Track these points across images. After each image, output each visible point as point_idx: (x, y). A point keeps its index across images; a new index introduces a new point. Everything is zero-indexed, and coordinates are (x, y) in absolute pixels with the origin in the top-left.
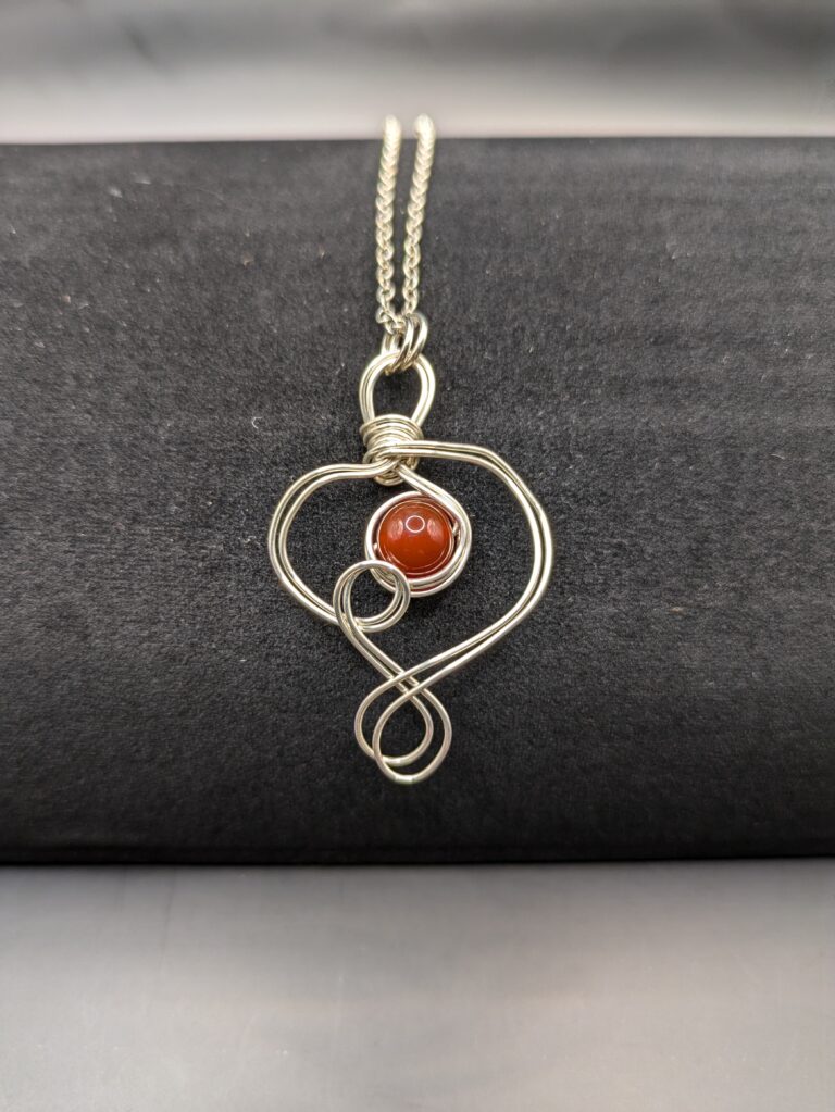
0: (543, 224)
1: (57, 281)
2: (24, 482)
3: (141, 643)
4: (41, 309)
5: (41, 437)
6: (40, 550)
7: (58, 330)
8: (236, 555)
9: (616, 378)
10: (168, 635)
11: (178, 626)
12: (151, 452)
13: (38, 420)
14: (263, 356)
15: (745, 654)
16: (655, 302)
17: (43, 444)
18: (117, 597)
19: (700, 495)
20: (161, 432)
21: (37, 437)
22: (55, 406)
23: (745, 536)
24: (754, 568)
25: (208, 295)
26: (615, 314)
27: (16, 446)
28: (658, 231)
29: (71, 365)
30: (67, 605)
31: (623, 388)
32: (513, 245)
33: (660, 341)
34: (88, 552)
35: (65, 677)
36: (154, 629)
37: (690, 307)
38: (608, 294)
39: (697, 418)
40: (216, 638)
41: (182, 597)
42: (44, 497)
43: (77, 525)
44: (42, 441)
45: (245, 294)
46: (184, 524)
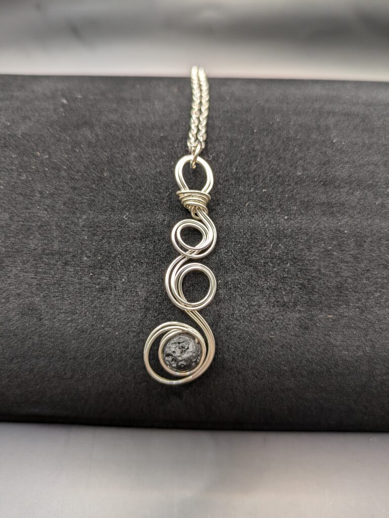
1: (34, 145)
3: (67, 323)
5: (23, 222)
6: (19, 277)
7: (33, 169)
8: (114, 282)
10: (80, 320)
11: (85, 316)
13: (21, 213)
14: (131, 185)
15: (363, 338)
17: (23, 225)
20: (80, 221)
21: (20, 221)
22: (30, 206)
23: (365, 281)
24: (368, 298)
27: (10, 226)
28: (328, 128)
33: (326, 183)
34: (42, 279)
35: (30, 338)
36: (74, 317)
37: (342, 167)
39: (343, 222)
40: (104, 322)
43: (38, 265)
45: (124, 155)
46: (89, 266)
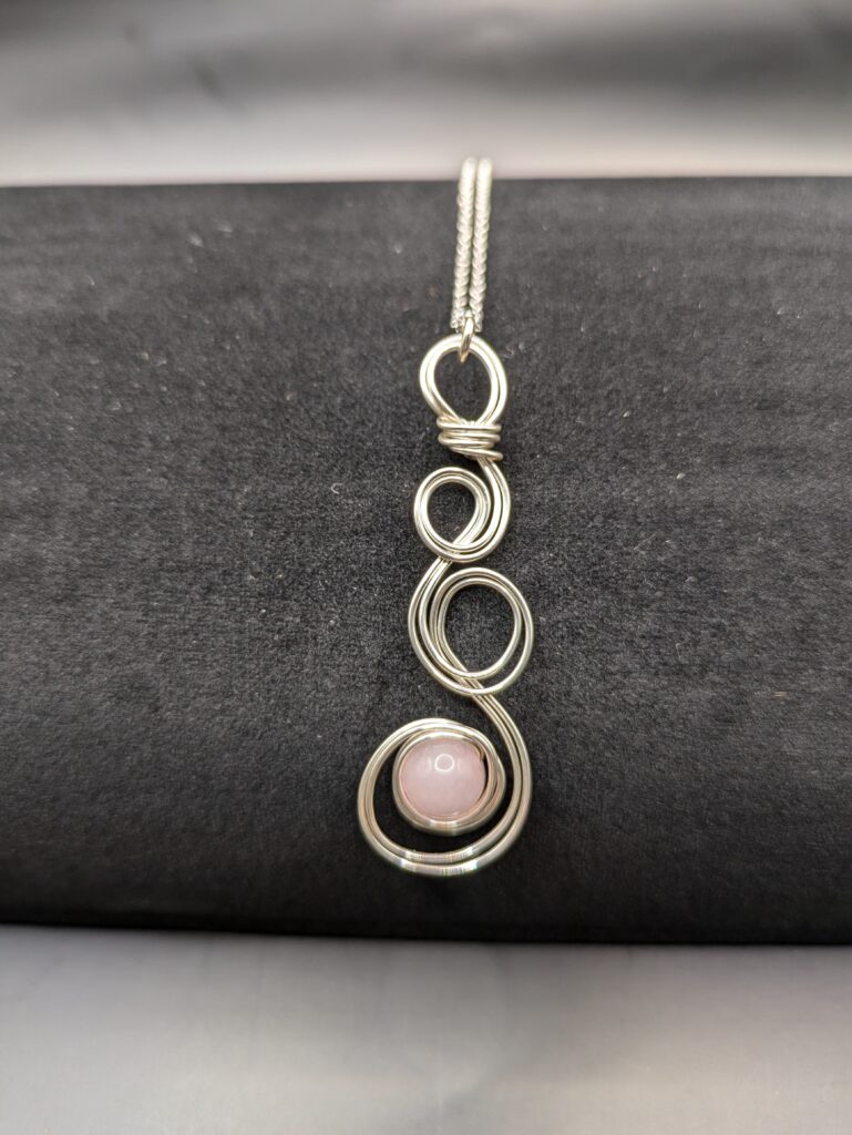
0: (640, 276)
2: (97, 548)
4: (118, 367)
9: (716, 446)
12: (227, 518)
16: (759, 363)
18: (190, 669)
19: (807, 573)
25: (288, 353)
26: (716, 376)
29: (148, 427)
30: (137, 675)
31: (723, 457)
32: (607, 300)
38: (709, 355)
41: (257, 670)
42: (116, 563)
44: (116, 505)
